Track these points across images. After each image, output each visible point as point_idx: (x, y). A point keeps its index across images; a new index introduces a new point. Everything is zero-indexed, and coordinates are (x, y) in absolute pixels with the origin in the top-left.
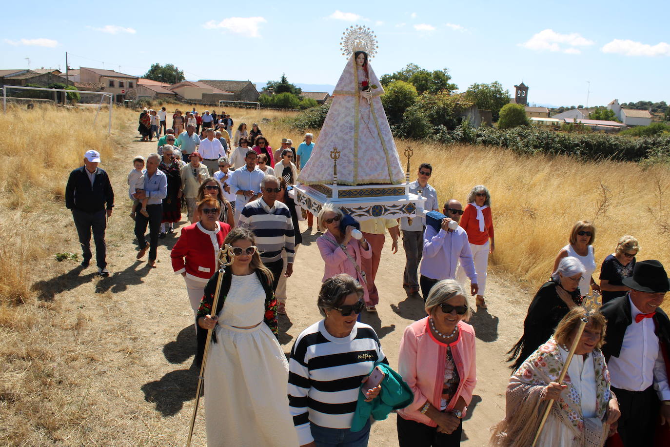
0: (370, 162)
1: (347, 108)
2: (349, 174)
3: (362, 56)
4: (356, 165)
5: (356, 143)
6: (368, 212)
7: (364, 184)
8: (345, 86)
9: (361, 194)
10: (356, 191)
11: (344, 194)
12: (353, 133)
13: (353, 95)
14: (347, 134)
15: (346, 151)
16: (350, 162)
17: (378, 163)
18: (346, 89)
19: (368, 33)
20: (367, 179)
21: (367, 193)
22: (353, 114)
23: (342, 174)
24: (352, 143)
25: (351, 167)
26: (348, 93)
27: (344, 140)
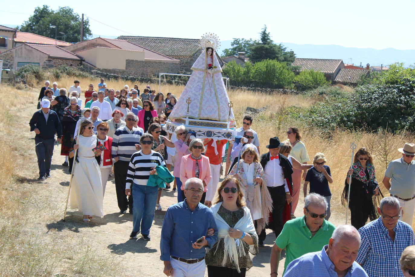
0: (208, 108)
1: (199, 78)
2: (196, 113)
3: (210, 50)
4: (201, 109)
5: (202, 97)
6: (204, 134)
7: (204, 120)
8: (200, 66)
9: (201, 124)
10: (199, 123)
11: (192, 123)
12: (200, 92)
13: (203, 71)
14: (197, 92)
15: (196, 101)
16: (197, 107)
17: (213, 109)
18: (200, 68)
19: (216, 38)
20: (206, 117)
21: (205, 124)
22: (202, 81)
23: (192, 113)
24: (200, 97)
25: (197, 110)
26: (200, 70)
27: (195, 95)
